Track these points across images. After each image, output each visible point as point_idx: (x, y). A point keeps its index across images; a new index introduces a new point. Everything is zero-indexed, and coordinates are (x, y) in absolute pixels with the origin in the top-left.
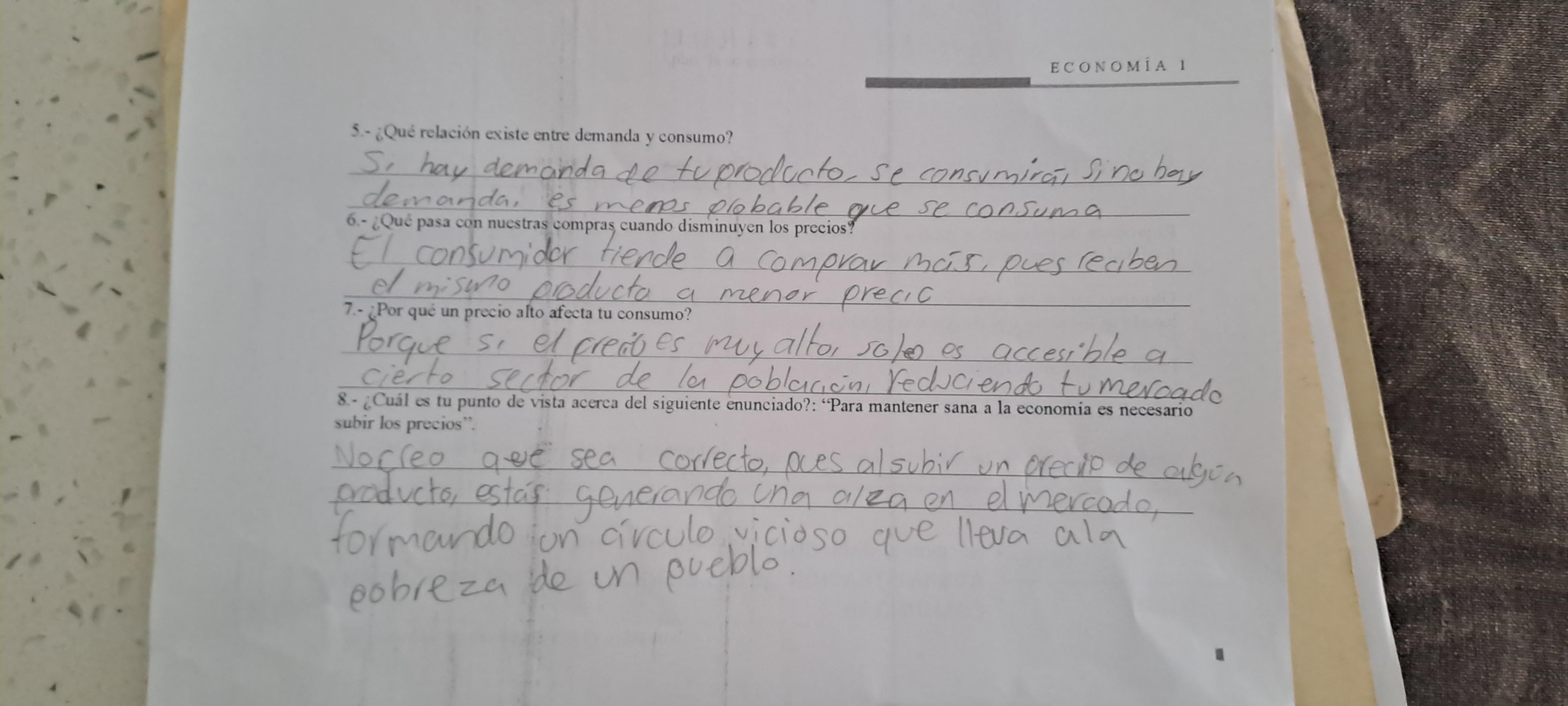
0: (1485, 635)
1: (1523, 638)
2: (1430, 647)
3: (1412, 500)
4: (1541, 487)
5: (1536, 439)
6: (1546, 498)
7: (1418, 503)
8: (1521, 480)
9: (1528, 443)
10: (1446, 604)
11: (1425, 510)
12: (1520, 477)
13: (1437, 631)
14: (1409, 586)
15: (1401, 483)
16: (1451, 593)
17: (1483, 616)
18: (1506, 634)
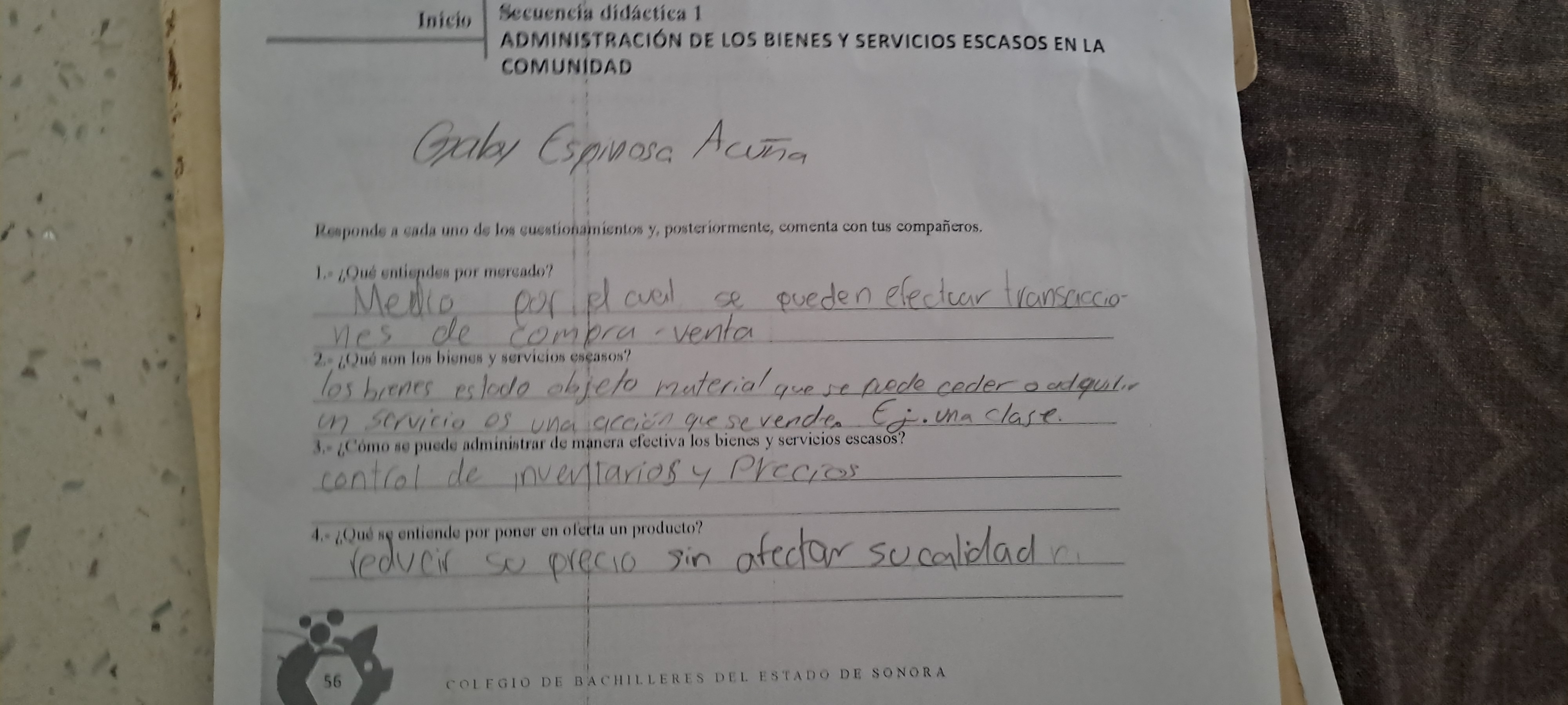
0: (1321, 176)
1: (1351, 180)
2: (1275, 185)
3: (1266, 64)
4: (1372, 52)
5: (1370, 13)
6: (1375, 60)
7: (1270, 66)
8: (1356, 45)
9: (1364, 16)
10: (1290, 151)
11: (1277, 72)
12: (1355, 43)
13: (1281, 172)
14: (1261, 135)
15: (1258, 49)
16: (1294, 141)
17: (1319, 162)
18: (1338, 175)
